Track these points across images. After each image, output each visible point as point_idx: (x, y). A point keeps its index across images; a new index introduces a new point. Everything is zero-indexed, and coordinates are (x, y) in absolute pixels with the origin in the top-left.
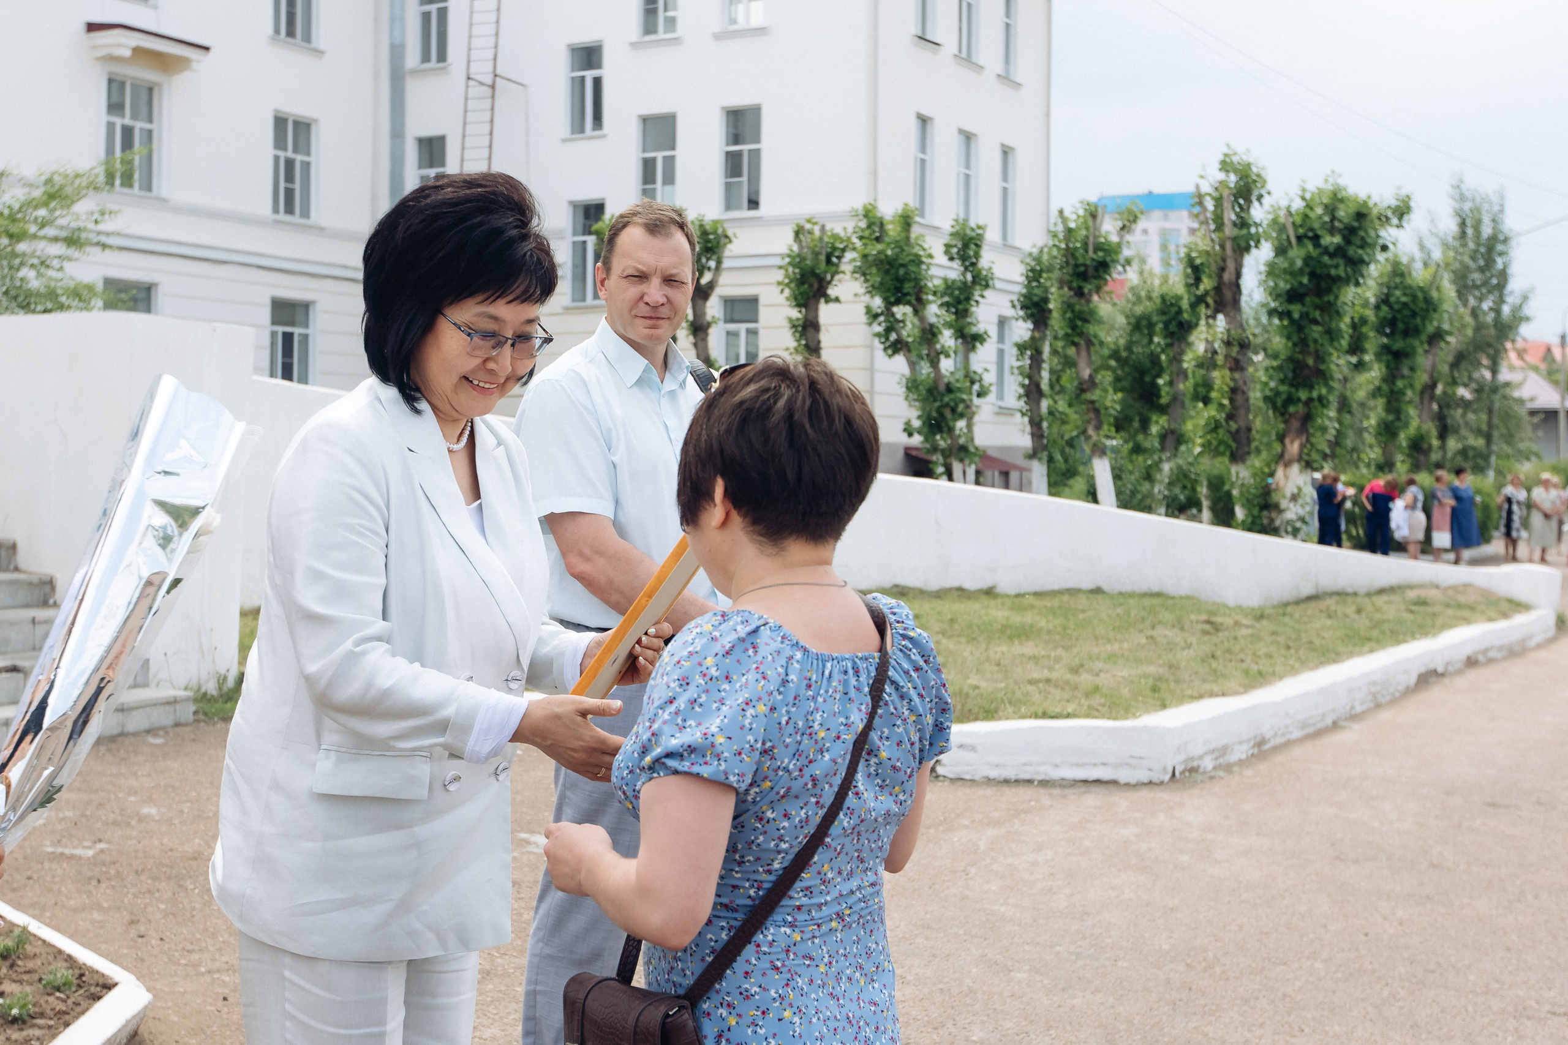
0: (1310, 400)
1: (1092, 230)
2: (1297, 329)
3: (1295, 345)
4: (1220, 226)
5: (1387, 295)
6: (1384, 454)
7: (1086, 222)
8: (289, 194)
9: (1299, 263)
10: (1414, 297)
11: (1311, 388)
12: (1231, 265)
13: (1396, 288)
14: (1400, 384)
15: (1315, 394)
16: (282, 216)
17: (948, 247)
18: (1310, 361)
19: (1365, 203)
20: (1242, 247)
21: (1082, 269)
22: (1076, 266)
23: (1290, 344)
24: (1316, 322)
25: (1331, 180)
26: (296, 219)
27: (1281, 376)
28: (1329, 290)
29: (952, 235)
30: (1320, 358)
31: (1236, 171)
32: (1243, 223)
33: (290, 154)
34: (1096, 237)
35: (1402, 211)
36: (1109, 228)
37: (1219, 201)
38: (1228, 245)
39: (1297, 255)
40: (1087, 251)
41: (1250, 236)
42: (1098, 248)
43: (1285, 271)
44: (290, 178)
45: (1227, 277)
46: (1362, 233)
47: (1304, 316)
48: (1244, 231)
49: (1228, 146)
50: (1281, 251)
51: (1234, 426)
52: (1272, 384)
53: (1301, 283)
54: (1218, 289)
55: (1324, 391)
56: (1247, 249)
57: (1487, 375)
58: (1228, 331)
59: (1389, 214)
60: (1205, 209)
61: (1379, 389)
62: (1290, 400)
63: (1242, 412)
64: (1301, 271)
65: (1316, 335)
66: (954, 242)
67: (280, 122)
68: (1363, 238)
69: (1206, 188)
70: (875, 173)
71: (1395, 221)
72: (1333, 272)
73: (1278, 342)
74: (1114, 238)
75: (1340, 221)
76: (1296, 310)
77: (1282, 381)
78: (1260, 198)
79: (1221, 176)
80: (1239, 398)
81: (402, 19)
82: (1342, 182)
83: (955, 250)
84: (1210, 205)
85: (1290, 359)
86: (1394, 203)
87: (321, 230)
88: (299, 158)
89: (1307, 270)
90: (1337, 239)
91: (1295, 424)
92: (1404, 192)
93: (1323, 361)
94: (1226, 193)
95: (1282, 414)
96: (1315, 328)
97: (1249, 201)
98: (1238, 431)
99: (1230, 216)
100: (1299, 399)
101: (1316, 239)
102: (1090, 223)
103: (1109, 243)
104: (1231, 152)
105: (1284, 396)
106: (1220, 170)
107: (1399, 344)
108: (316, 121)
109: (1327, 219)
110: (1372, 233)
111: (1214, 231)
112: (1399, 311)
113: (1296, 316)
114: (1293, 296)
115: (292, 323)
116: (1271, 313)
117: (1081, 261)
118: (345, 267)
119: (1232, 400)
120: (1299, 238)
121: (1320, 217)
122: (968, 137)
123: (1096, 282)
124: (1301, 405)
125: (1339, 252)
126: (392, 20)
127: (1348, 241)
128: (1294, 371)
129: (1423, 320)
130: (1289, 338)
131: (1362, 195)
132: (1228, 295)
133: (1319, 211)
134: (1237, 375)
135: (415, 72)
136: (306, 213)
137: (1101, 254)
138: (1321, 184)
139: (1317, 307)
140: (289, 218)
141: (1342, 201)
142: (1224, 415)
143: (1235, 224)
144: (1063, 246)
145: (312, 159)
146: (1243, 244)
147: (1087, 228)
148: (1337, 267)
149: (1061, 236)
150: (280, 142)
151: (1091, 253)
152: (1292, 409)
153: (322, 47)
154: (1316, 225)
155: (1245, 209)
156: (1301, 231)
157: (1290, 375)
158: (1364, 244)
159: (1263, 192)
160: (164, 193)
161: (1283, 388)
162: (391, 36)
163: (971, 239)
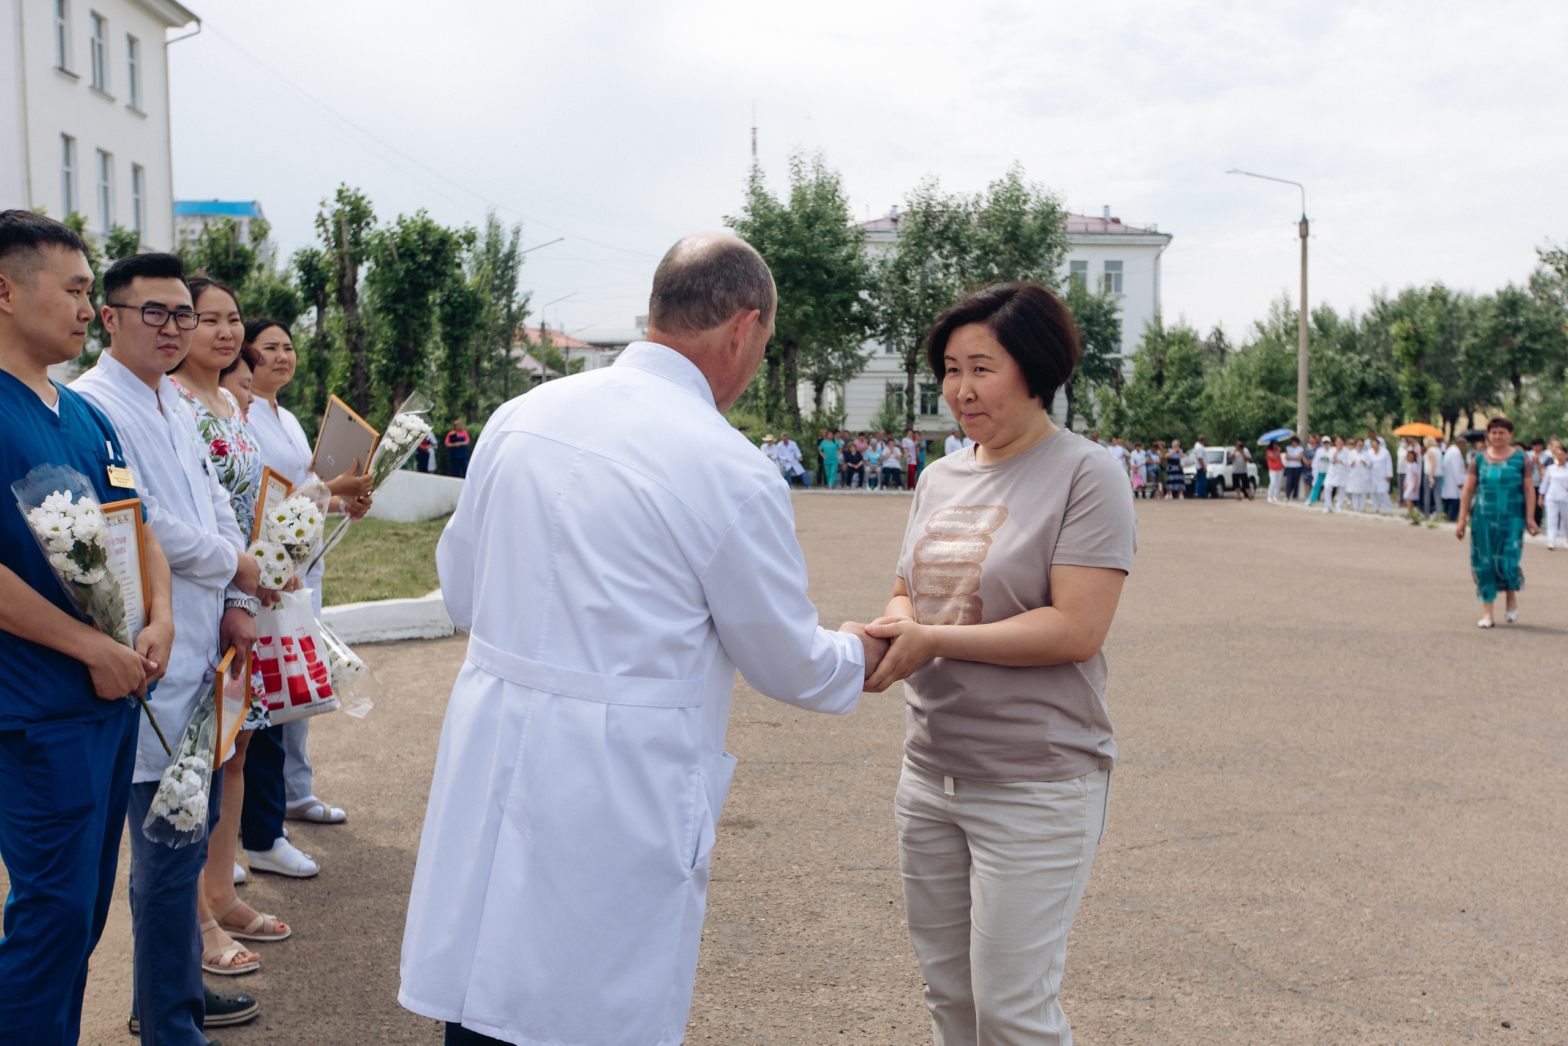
0: (411, 374)
1: (231, 241)
2: (401, 324)
3: (399, 333)
4: (339, 243)
5: (449, 297)
6: (450, 411)
7: (226, 234)
9: (402, 274)
10: (468, 298)
11: (412, 364)
12: (349, 273)
13: (454, 291)
14: (459, 360)
15: (415, 369)
17: (108, 248)
18: (411, 345)
19: (445, 232)
20: (357, 261)
21: (225, 270)
22: (220, 268)
23: (395, 332)
24: (413, 317)
25: (421, 214)
27: (390, 356)
28: (424, 294)
29: (111, 238)
30: (418, 343)
31: (350, 203)
32: (356, 243)
34: (235, 246)
35: (470, 239)
36: (245, 240)
37: (338, 224)
38: (347, 258)
39: (401, 268)
40: (228, 256)
41: (362, 252)
42: (237, 255)
43: (391, 280)
45: (347, 281)
46: (443, 254)
47: (406, 312)
48: (358, 249)
49: (343, 184)
50: (386, 265)
51: (355, 392)
52: (384, 362)
53: (403, 289)
54: (339, 291)
55: (421, 368)
56: (361, 262)
57: (503, 352)
58: (349, 322)
59: (461, 241)
60: (326, 231)
61: (445, 363)
62: (398, 373)
63: (361, 382)
64: (403, 280)
65: (416, 327)
66: (113, 244)
68: (445, 258)
69: (327, 214)
70: (28, 181)
71: (465, 246)
72: (426, 281)
73: (388, 332)
74: (249, 246)
75: (430, 244)
76: (400, 308)
77: (391, 360)
78: (368, 224)
79: (339, 206)
80: (359, 373)
82: (429, 216)
83: (114, 251)
84: (331, 228)
85: (396, 344)
86: (463, 233)
89: (408, 280)
90: (428, 258)
91: (401, 391)
92: (470, 226)
93: (420, 346)
94: (344, 219)
95: (391, 384)
96: (415, 322)
97: (359, 225)
98: (358, 395)
99: (347, 237)
100: (404, 373)
101: (413, 256)
102: (230, 234)
103: (247, 252)
104: (345, 188)
105: (393, 371)
106: (338, 201)
107: (457, 333)
109: (420, 242)
110: (451, 255)
111: (335, 246)
112: (457, 308)
113: (401, 312)
114: (397, 297)
116: (380, 310)
117: (223, 264)
119: (353, 374)
120: (401, 256)
121: (416, 241)
122: (105, 156)
123: (237, 281)
124: (405, 377)
125: (430, 266)
127: (435, 260)
128: (399, 352)
129: (473, 314)
130: (395, 328)
131: (444, 227)
132: (348, 295)
133: (415, 237)
134: (356, 355)
137: (240, 260)
138: (414, 215)
139: (415, 307)
141: (429, 229)
142: (346, 385)
143: (351, 243)
144: (208, 251)
146: (357, 258)
147: (227, 239)
148: (429, 277)
149: (206, 244)
151: (231, 259)
152: (399, 380)
154: (413, 246)
155: (356, 234)
156: (402, 250)
157: (397, 355)
158: (446, 263)
159: (369, 219)
161: (392, 365)
163: (128, 244)
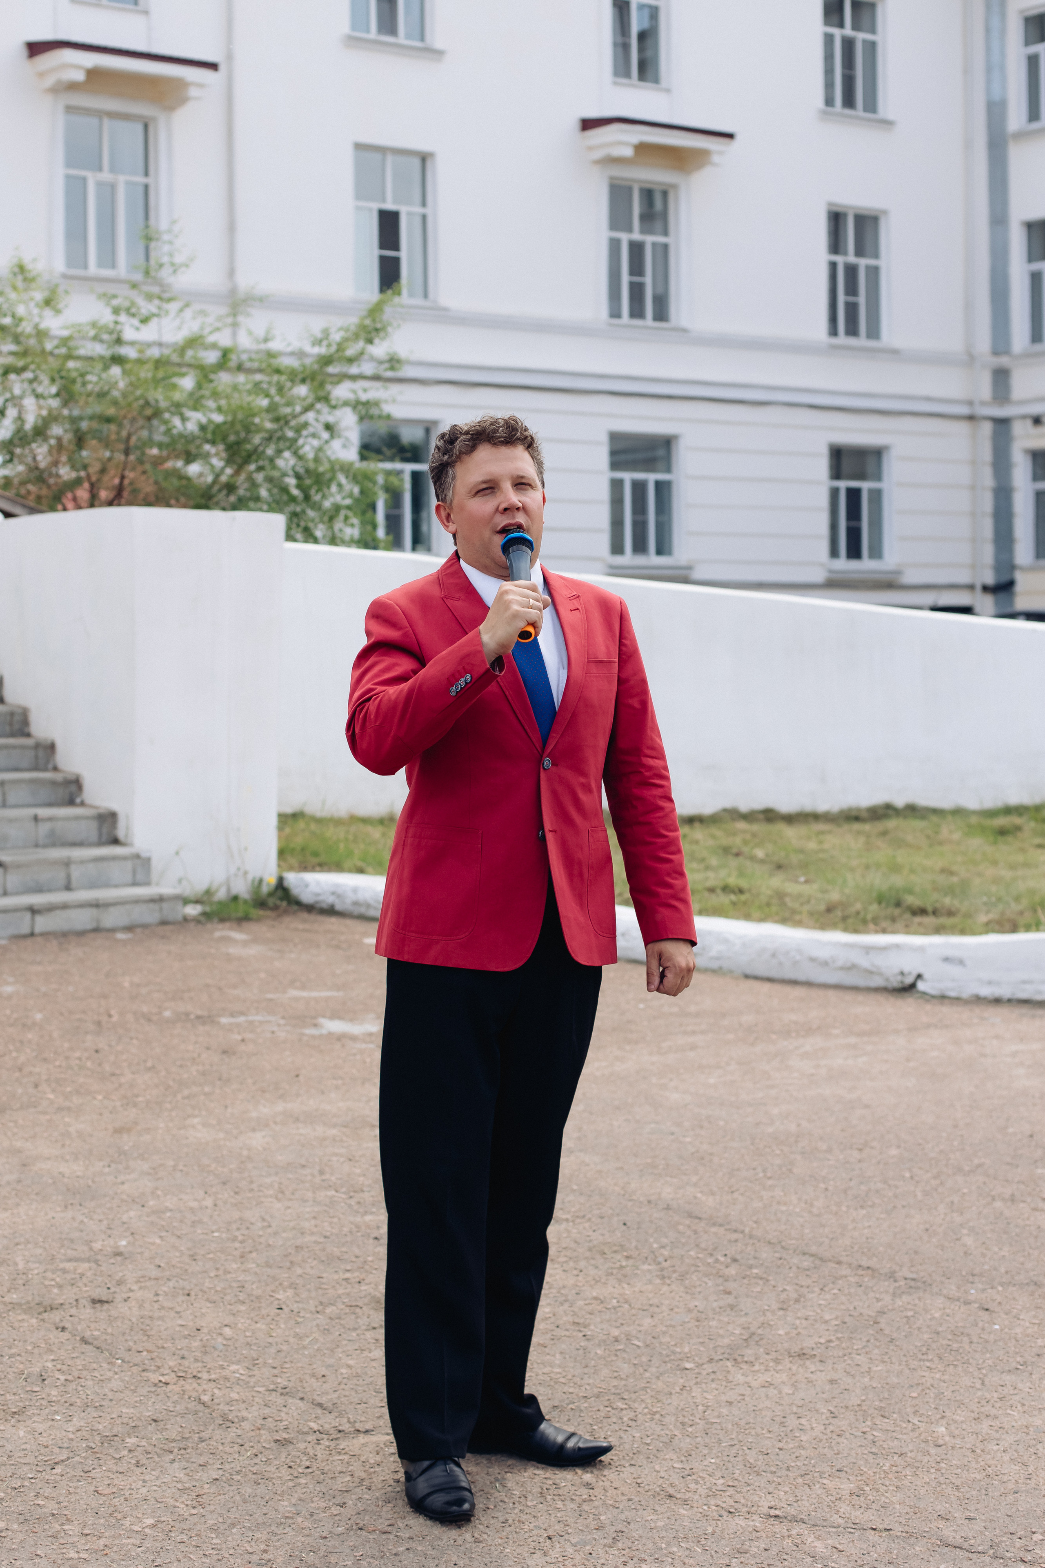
8: (852, 310)
16: (842, 339)
26: (862, 341)
33: (852, 259)
44: (852, 288)
67: (836, 219)
81: (1003, 68)
87: (894, 353)
88: (863, 263)
108: (885, 212)
115: (862, 477)
118: (928, 399)
126: (989, 70)
135: (1020, 136)
136: (874, 333)
140: (852, 341)
145: (882, 263)
150: (836, 245)
153: (890, 117)
160: (684, 323)
162: (988, 90)
